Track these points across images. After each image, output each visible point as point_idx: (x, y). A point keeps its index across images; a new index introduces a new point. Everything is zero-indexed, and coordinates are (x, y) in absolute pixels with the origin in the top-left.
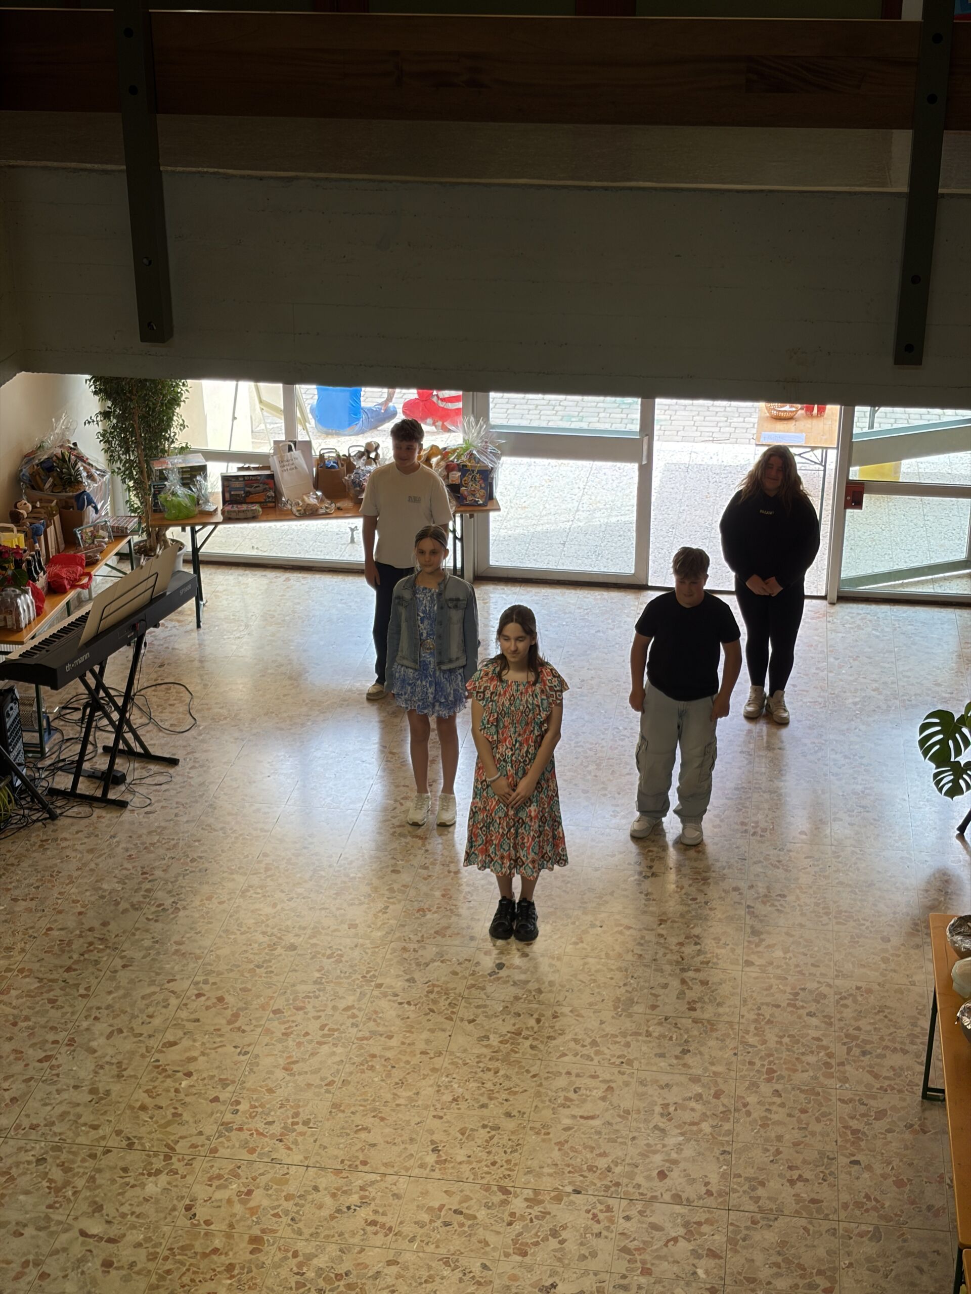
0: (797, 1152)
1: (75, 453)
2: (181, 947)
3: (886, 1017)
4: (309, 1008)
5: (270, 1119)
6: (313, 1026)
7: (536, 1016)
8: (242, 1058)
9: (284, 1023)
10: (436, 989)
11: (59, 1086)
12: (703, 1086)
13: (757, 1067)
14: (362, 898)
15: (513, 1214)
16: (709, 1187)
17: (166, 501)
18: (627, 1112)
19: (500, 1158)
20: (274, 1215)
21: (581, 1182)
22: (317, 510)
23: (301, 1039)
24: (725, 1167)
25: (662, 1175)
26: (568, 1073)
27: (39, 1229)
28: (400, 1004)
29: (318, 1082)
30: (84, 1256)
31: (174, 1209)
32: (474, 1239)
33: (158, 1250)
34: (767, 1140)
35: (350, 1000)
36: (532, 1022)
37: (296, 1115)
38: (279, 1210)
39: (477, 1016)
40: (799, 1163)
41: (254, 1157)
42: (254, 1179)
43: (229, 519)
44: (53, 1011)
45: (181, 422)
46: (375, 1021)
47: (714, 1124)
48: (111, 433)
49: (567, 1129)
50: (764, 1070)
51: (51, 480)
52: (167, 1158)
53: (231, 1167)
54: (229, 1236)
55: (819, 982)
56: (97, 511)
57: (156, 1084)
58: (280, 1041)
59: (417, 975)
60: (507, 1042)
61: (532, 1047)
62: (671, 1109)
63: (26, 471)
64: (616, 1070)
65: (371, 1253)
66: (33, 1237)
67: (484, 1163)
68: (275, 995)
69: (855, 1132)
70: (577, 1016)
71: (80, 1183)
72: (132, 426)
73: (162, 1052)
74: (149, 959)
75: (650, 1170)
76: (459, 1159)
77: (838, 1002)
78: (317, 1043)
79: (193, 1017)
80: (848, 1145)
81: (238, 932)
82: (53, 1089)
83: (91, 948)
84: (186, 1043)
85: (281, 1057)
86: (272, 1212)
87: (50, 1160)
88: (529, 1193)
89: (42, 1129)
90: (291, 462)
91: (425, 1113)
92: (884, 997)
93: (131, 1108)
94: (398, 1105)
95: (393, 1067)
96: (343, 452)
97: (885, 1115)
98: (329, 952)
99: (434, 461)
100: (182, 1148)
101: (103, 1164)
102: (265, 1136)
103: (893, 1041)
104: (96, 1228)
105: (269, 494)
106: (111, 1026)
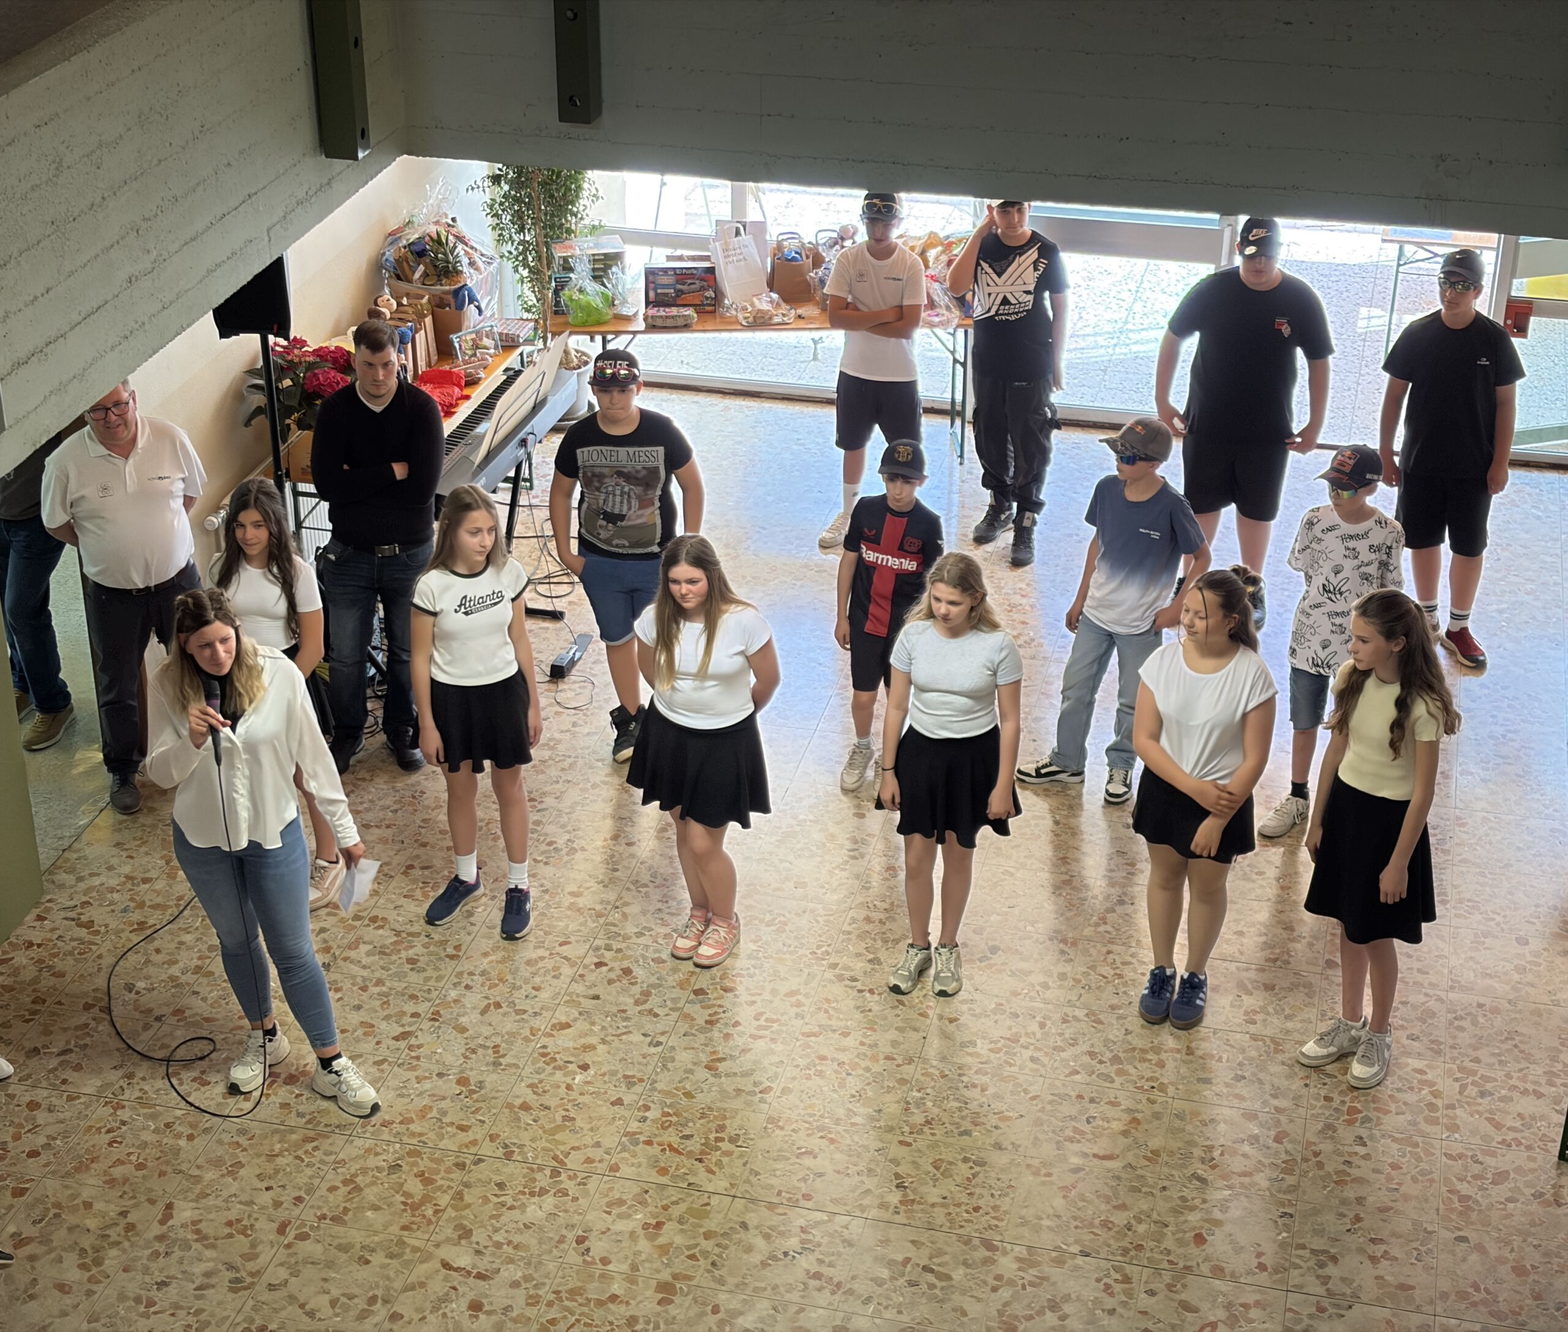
0: (1384, 1221)
1: (454, 231)
2: (576, 900)
3: (1516, 1046)
4: (742, 990)
5: (687, 1132)
6: (747, 1015)
7: (1039, 1018)
8: (653, 1050)
9: (709, 1007)
11: (419, 1073)
12: (1261, 1125)
13: (1335, 1105)
14: (814, 848)
15: (998, 1278)
16: (1262, 1260)
17: (571, 300)
18: (1156, 1153)
19: (986, 1202)
20: (689, 1257)
21: (1092, 1241)
22: (771, 318)
23: (730, 1030)
24: (1285, 1235)
25: (1200, 1239)
26: (1080, 1097)
27: (391, 1256)
28: (860, 991)
29: (750, 1088)
30: (447, 1294)
31: (562, 1240)
32: (948, 1306)
33: (540, 1292)
34: (1344, 1202)
35: (795, 982)
36: (1034, 1027)
37: (721, 1128)
38: (696, 1250)
39: (961, 1014)
40: (1384, 1235)
41: (664, 1180)
42: (665, 1208)
43: (653, 327)
44: (414, 974)
46: (826, 1011)
47: (1274, 1176)
48: (501, 204)
49: (1077, 1170)
50: (1345, 1109)
51: (422, 267)
52: (555, 1173)
53: (637, 1190)
54: (632, 1280)
55: (1426, 995)
56: (480, 312)
57: (542, 1076)
58: (702, 1030)
59: (882, 955)
61: (1033, 1059)
62: (1217, 1153)
63: (390, 254)
64: (1143, 1097)
65: (813, 1315)
66: (384, 1266)
67: (964, 1208)
69: (1464, 1198)
70: (1094, 1021)
71: (444, 1200)
72: (530, 196)
73: (552, 1036)
75: (1183, 1231)
76: (932, 1200)
77: (1451, 1023)
78: (752, 1036)
79: (592, 992)
80: (1454, 1216)
81: (650, 885)
82: (411, 1075)
84: (582, 1025)
85: (703, 1051)
86: (687, 1253)
87: (405, 1168)
88: (1020, 1251)
89: (396, 1128)
90: (738, 251)
91: (889, 1137)
92: (1515, 1019)
93: (510, 1106)
94: (853, 1124)
95: (849, 1074)
96: (808, 238)
97: (1507, 1179)
98: (768, 917)
99: (932, 254)
100: (574, 1162)
101: (472, 1177)
102: (680, 1153)
103: (1524, 1079)
104: (463, 1259)
105: (707, 294)
106: (487, 998)
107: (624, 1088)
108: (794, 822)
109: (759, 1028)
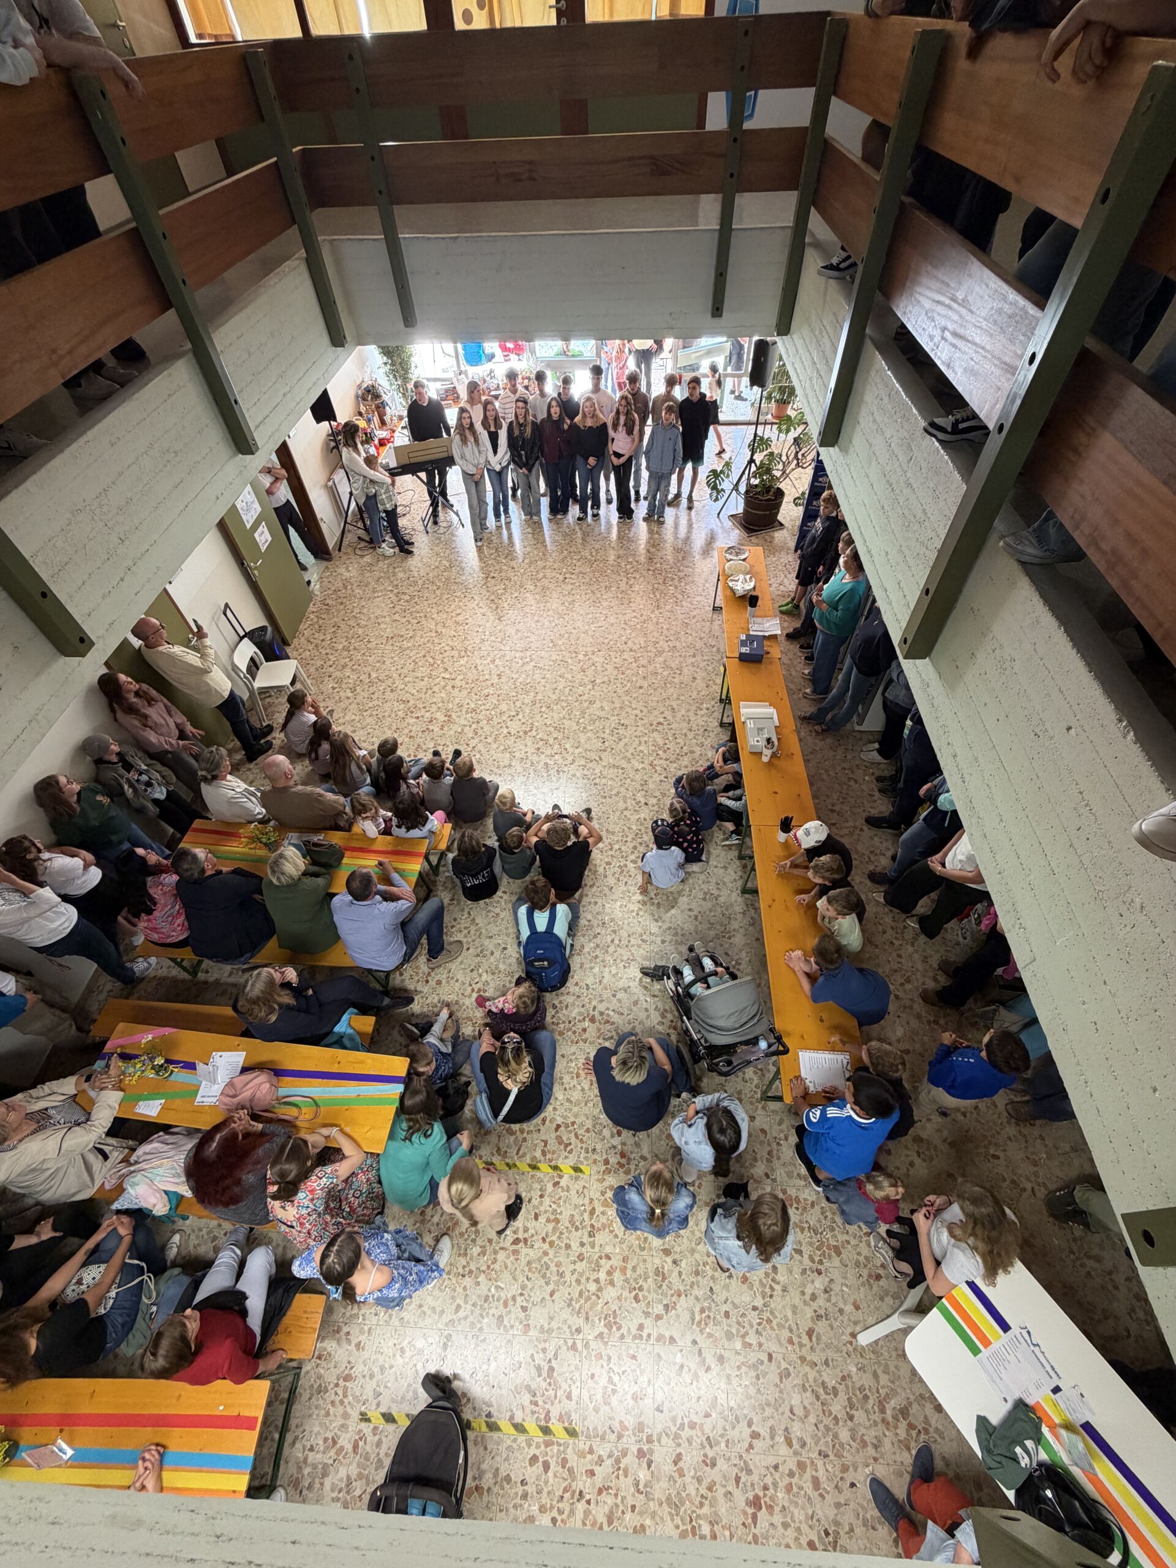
1: (377, 383)
5: (497, 636)
8: (483, 617)
11: (425, 631)
15: (579, 660)
16: (641, 645)
18: (613, 624)
19: (573, 642)
20: (503, 667)
21: (600, 648)
24: (645, 639)
31: (471, 668)
37: (505, 634)
38: (505, 665)
40: (669, 635)
42: (495, 656)
44: (417, 606)
47: (641, 625)
48: (389, 372)
51: (370, 396)
53: (487, 653)
54: (490, 675)
57: (457, 628)
58: (495, 610)
62: (627, 621)
63: (360, 392)
66: (428, 681)
67: (568, 645)
71: (439, 662)
72: (397, 368)
73: (457, 617)
75: (622, 642)
76: (560, 644)
84: (464, 613)
85: (497, 616)
87: (427, 656)
88: (584, 653)
89: (422, 646)
91: (547, 630)
93: (450, 636)
104: (447, 676)
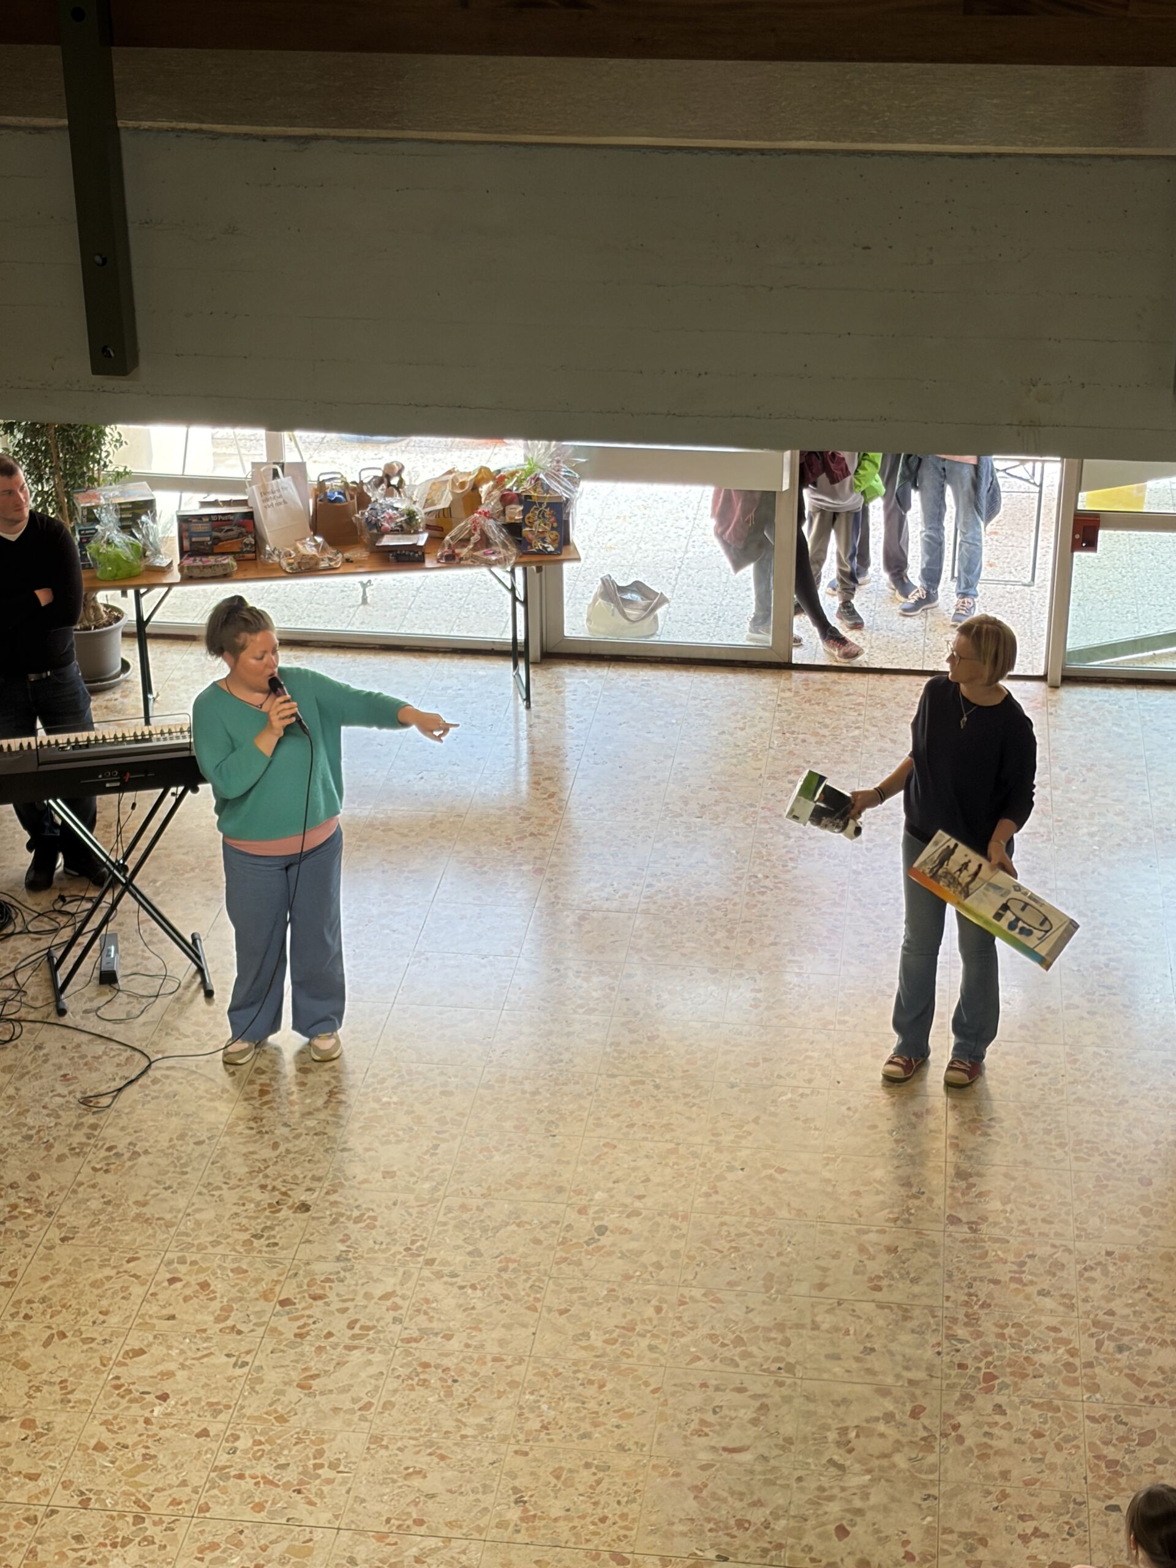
0: (1031, 1495)
2: (144, 1210)
3: (1149, 1295)
4: (332, 1296)
5: (282, 1461)
6: (339, 1324)
7: (654, 1302)
8: (238, 1372)
9: (298, 1318)
10: (511, 1266)
12: (896, 1401)
13: (970, 1372)
14: (400, 1134)
16: (909, 1548)
17: (99, 554)
18: (789, 1441)
19: (612, 1511)
21: (727, 1544)
22: (317, 564)
23: (323, 1343)
25: (842, 1532)
26: (704, 1385)
28: (462, 1288)
29: (348, 1405)
34: (987, 1477)
35: (389, 1283)
36: (650, 1312)
39: (572, 1304)
41: (262, 1516)
42: (264, 1549)
43: (189, 578)
45: (117, 437)
46: (426, 1313)
47: (914, 1456)
49: (705, 1468)
50: (981, 1375)
52: (138, 1519)
53: (231, 1531)
55: (1053, 1246)
58: (291, 1345)
59: (483, 1246)
60: (615, 1341)
61: (651, 1348)
62: (852, 1434)
64: (770, 1380)
67: (589, 1520)
68: (282, 1278)
69: (1112, 1464)
70: (712, 1301)
72: (47, 444)
73: (125, 1364)
74: (99, 1228)
75: (823, 1524)
76: (555, 1512)
77: (1081, 1275)
78: (346, 1347)
79: (166, 1312)
80: (1102, 1483)
81: (225, 1186)
83: (15, 1213)
84: (158, 1350)
85: (295, 1369)
90: (277, 494)
91: (503, 1447)
92: (1146, 1265)
93: (82, 1447)
94: (463, 1437)
95: (455, 1381)
96: (352, 477)
97: (1153, 1438)
98: (356, 1213)
99: (484, 489)
100: (159, 1505)
101: (46, 1531)
102: (277, 1486)
103: (1161, 1329)
105: (246, 541)
106: (49, 1327)
107: (209, 1418)
108: (377, 1106)
109: (354, 1337)
